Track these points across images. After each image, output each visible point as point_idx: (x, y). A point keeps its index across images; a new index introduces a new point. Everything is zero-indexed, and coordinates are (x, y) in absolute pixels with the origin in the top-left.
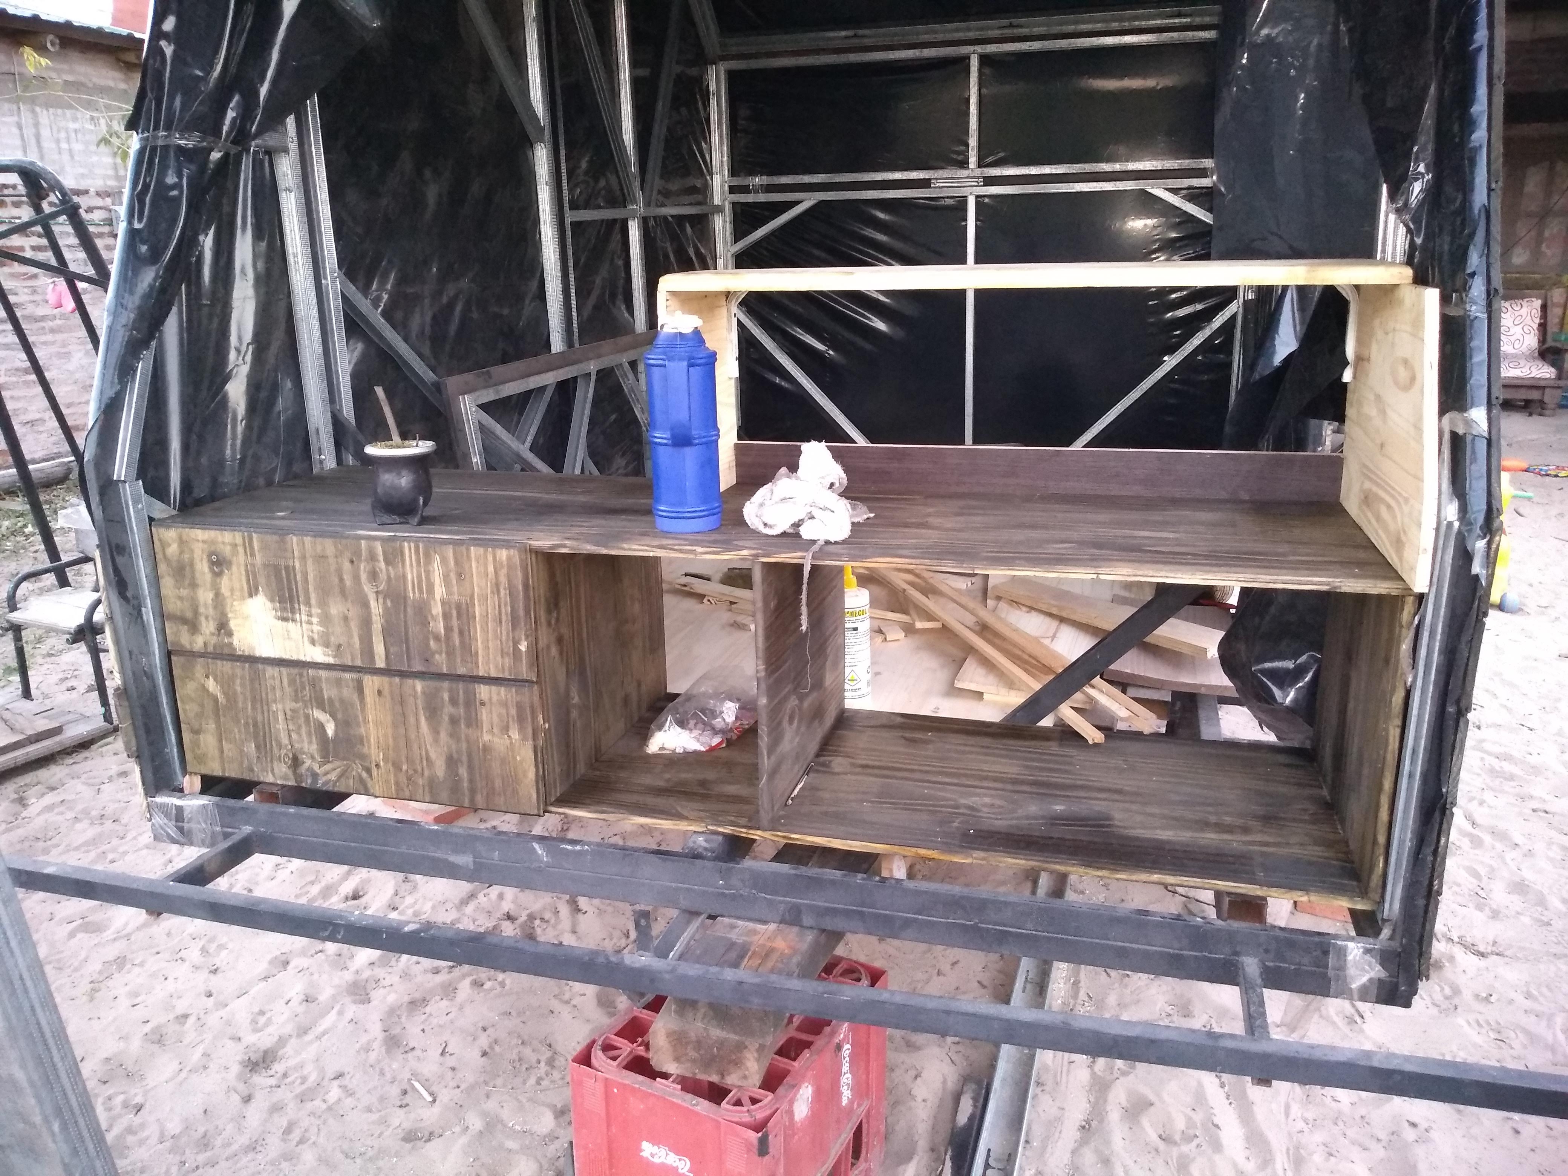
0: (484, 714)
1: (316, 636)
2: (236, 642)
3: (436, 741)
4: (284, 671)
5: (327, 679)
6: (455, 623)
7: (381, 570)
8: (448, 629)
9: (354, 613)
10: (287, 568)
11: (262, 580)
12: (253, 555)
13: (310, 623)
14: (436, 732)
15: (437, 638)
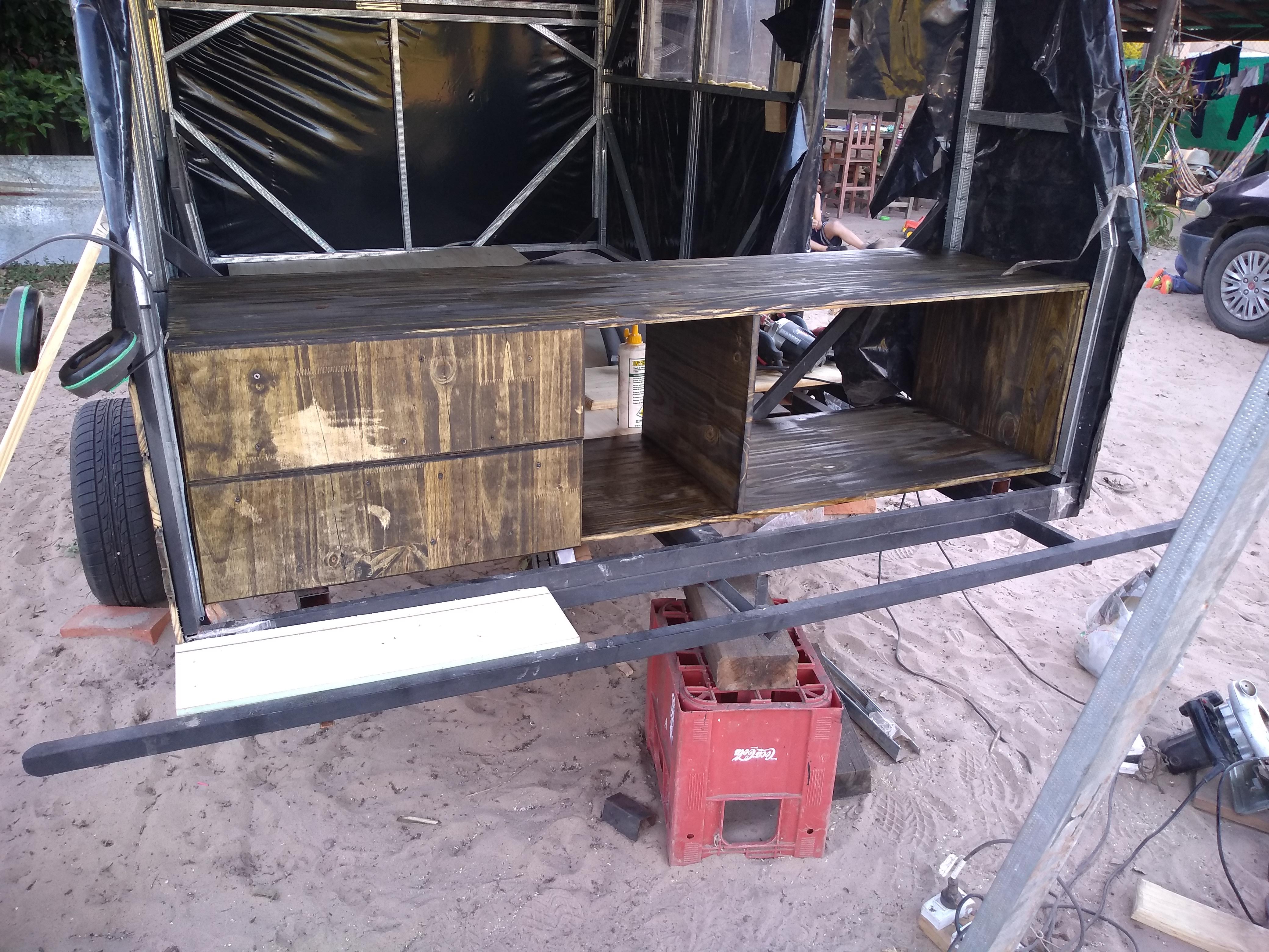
0: (539, 474)
1: (376, 436)
2: (279, 459)
3: (493, 507)
4: (336, 475)
5: (386, 474)
6: (520, 400)
7: (452, 364)
8: (514, 407)
9: (419, 406)
10: (347, 374)
11: (316, 391)
12: (307, 366)
13: (371, 424)
14: (493, 498)
15: (503, 416)
